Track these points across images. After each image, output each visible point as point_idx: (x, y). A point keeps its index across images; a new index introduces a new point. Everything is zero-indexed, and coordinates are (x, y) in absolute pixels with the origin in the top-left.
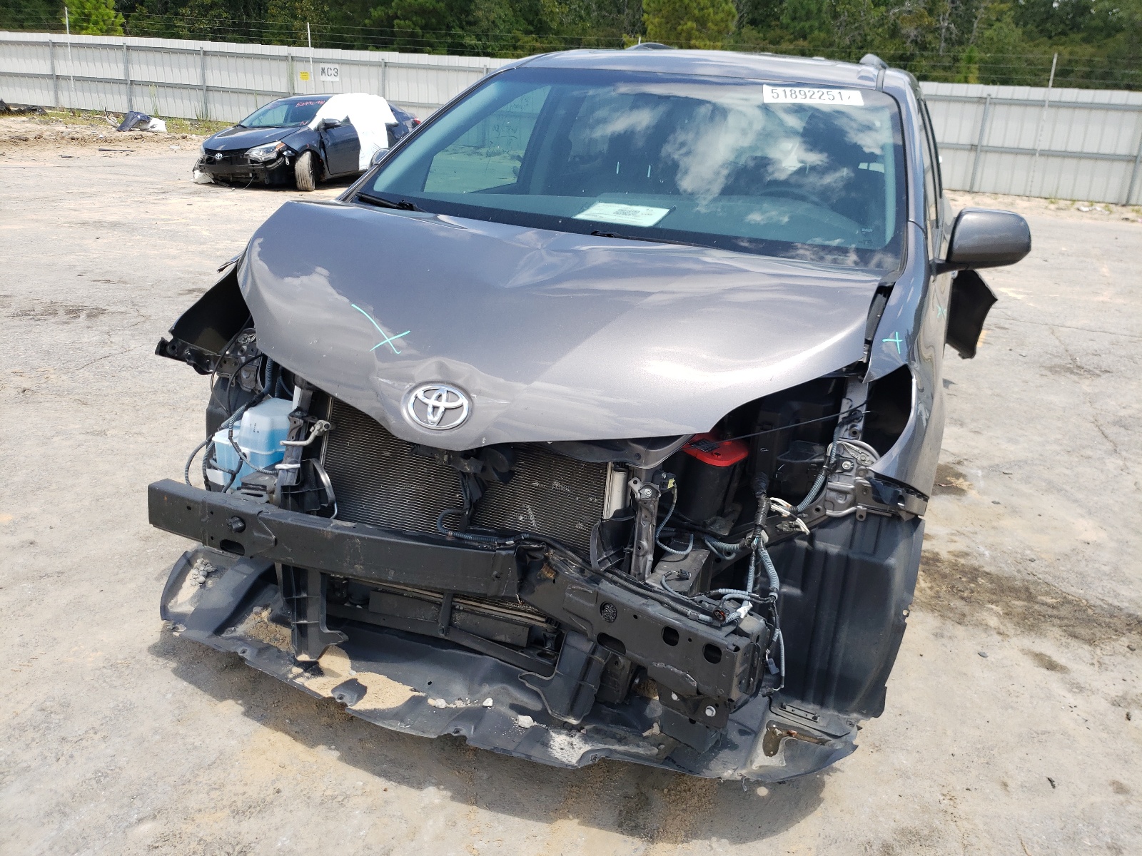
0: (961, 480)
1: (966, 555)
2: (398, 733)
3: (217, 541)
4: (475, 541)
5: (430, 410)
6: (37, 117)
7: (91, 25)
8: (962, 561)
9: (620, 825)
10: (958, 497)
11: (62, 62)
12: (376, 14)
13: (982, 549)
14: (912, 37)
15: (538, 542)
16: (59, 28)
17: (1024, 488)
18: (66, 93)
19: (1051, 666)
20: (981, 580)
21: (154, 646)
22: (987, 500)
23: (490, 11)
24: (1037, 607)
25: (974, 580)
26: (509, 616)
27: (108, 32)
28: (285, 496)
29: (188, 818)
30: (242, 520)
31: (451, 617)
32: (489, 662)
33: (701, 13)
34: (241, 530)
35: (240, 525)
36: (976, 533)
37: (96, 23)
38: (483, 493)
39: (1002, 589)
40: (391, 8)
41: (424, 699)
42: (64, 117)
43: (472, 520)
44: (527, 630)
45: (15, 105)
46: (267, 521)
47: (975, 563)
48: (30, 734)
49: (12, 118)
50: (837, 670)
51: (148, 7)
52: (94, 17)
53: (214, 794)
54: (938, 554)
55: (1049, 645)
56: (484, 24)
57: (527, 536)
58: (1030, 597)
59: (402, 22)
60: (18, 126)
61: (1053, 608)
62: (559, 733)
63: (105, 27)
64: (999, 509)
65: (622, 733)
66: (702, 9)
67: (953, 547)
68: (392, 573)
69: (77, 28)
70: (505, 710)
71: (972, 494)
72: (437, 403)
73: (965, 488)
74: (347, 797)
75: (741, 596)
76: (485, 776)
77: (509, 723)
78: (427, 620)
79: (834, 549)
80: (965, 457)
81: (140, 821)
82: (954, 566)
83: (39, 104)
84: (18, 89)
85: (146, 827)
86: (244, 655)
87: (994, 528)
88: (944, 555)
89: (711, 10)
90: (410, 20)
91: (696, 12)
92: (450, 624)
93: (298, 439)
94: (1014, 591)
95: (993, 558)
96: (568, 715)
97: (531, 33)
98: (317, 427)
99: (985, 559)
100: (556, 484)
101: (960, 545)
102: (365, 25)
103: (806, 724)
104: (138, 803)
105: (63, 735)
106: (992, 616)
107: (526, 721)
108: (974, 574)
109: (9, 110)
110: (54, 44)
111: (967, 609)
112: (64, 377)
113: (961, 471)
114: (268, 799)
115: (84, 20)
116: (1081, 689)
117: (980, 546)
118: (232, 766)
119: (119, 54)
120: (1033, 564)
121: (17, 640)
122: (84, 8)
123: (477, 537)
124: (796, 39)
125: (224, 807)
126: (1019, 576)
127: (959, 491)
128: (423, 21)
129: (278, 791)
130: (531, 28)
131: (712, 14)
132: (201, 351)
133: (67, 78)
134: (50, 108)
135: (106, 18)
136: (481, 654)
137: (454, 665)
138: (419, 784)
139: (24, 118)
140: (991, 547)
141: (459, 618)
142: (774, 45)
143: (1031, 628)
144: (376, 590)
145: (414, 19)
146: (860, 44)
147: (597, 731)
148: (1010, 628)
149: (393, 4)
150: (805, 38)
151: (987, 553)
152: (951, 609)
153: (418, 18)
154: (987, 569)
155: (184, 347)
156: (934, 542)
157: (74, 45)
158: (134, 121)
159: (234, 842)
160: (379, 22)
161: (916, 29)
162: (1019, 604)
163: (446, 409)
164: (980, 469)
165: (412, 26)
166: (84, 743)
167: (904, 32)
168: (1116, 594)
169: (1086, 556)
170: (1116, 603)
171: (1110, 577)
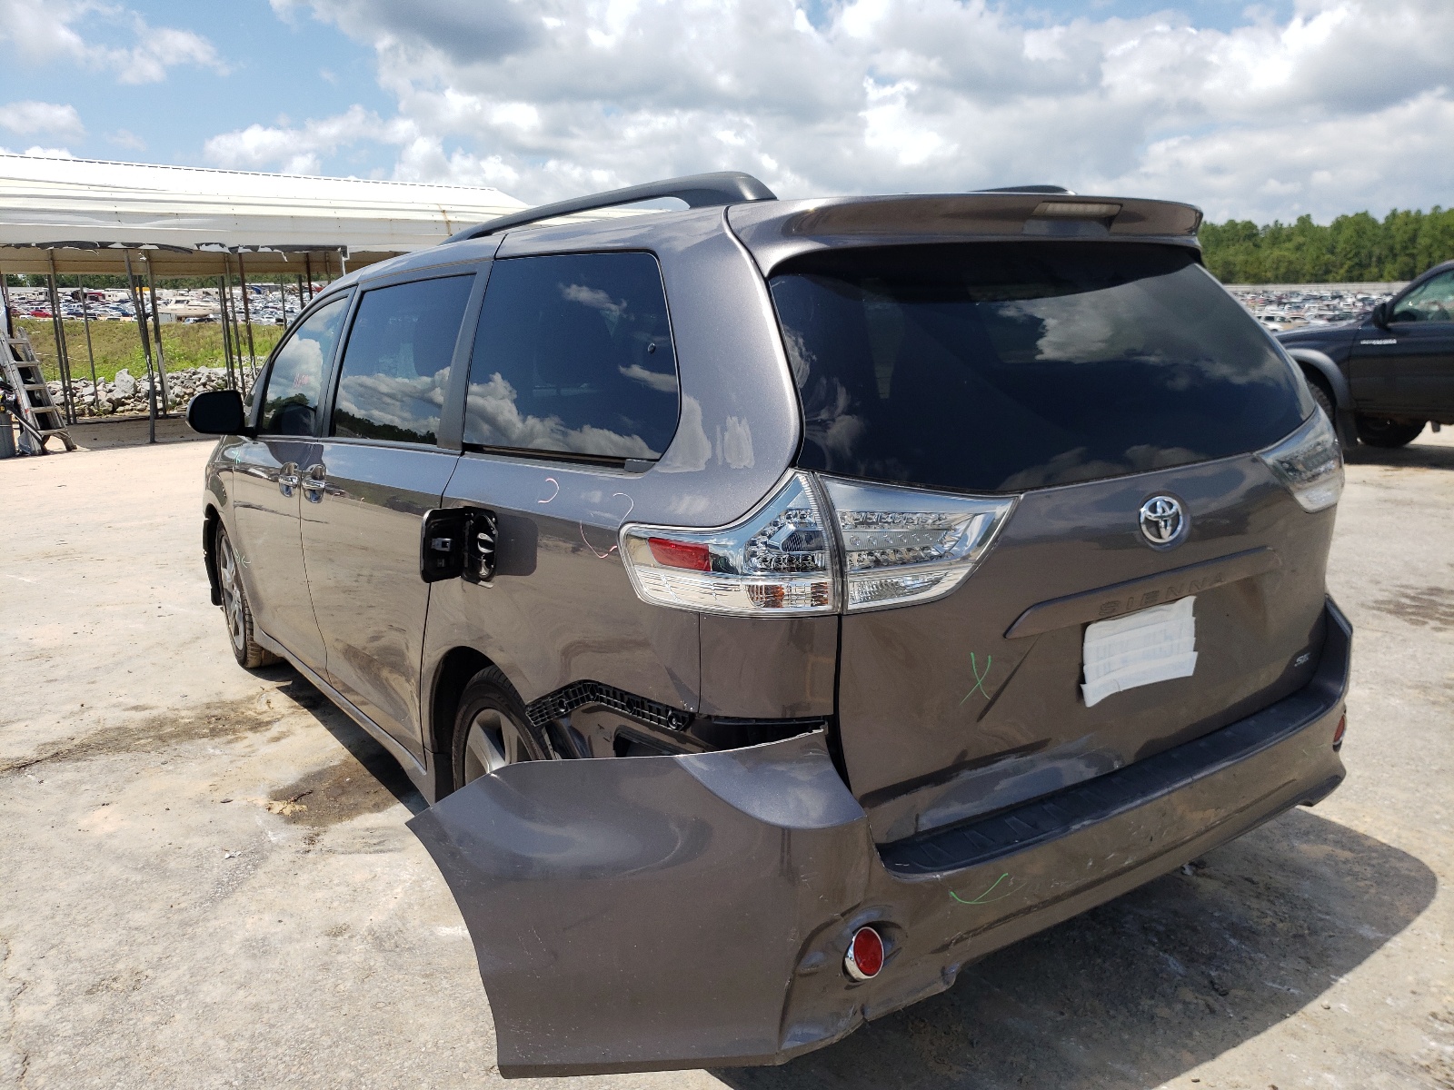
0: (287, 811)
1: (229, 742)
8: (230, 737)
10: (276, 788)
13: (218, 752)
17: (199, 842)
19: (136, 708)
20: (206, 731)
22: (239, 801)
24: (152, 734)
25: (212, 730)
36: (231, 762)
39: (188, 733)
47: (217, 740)
54: (255, 732)
55: (139, 716)
58: (161, 738)
61: (139, 739)
64: (219, 796)
67: (246, 742)
71: (262, 801)
73: (276, 805)
80: (310, 855)
82: (234, 732)
87: (216, 775)
88: (250, 734)
94: (172, 736)
95: (205, 749)
99: (209, 746)
101: (239, 747)
106: (187, 716)
108: (214, 733)
111: (208, 712)
113: (298, 827)
116: (114, 706)
117: (221, 753)
120: (163, 760)
126: (174, 746)
127: (278, 796)
140: (210, 757)
143: (153, 721)
148: (171, 715)
151: (212, 751)
152: (219, 707)
154: (205, 740)
156: (265, 739)
162: (168, 729)
164: (277, 845)
168: (78, 770)
169: (107, 789)
170: (79, 764)
171: (82, 782)
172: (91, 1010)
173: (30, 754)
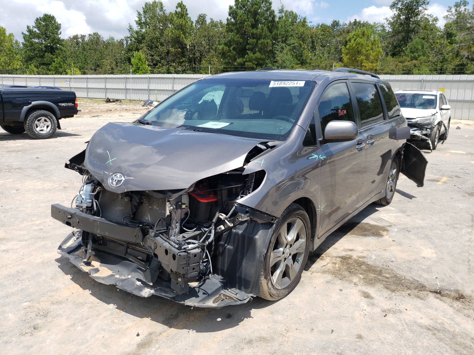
2: (101, 284)
3: (65, 222)
4: (131, 225)
5: (114, 180)
6: (118, 103)
7: (140, 71)
9: (163, 322)
11: (129, 84)
12: (239, 61)
14: (466, 56)
15: (149, 226)
16: (129, 73)
17: (412, 237)
18: (129, 95)
19: (367, 296)
21: (57, 259)
23: (283, 57)
24: (380, 277)
26: (143, 251)
27: (145, 73)
28: (87, 210)
29: (39, 303)
30: (71, 215)
31: (127, 250)
32: (135, 265)
33: (367, 53)
34: (70, 218)
35: (70, 216)
36: (375, 250)
37: (141, 70)
38: (136, 210)
39: (370, 270)
40: (245, 58)
41: (114, 275)
42: (127, 102)
43: (133, 219)
44: (146, 255)
45: (113, 99)
46: (77, 216)
48: (11, 277)
49: (110, 103)
50: (243, 276)
51: (162, 64)
52: (141, 68)
53: (49, 298)
56: (280, 62)
57: (146, 224)
58: (380, 274)
59: (248, 63)
60: (112, 106)
61: (387, 278)
62: (148, 288)
63: (144, 71)
64: (393, 243)
65: (167, 290)
66: (367, 51)
68: (107, 233)
69: (135, 72)
70: (134, 280)
71: (386, 237)
72: (116, 179)
73: (384, 235)
74: (86, 303)
75: (195, 242)
76: (131, 303)
77: (134, 283)
78: (120, 251)
79: (240, 232)
81: (26, 302)
83: (119, 99)
84: (114, 94)
85: (26, 304)
86: (71, 259)
87: (385, 249)
89: (371, 51)
90: (251, 62)
91: (365, 52)
92: (126, 252)
93: (92, 192)
94: (375, 271)
95: (375, 259)
96: (150, 282)
97: (299, 64)
98: (98, 189)
100: (155, 207)
102: (235, 65)
103: (233, 295)
104: (28, 297)
105: (19, 278)
107: (139, 283)
109: (110, 101)
110: (127, 78)
112: (78, 184)
113: (388, 229)
114: (63, 301)
115: (138, 70)
116: (373, 305)
118: (59, 292)
119: (147, 80)
120: (391, 263)
121: (22, 254)
122: (138, 65)
123: (131, 223)
124: (412, 60)
125: (50, 301)
126: (381, 266)
128: (257, 62)
129: (67, 300)
130: (299, 62)
131: (371, 53)
132: (82, 168)
133: (130, 89)
134: (123, 100)
135: (145, 68)
136: (134, 262)
137: (126, 266)
138: (108, 303)
139: (114, 103)
140: (378, 256)
141: (129, 250)
142: (402, 63)
143: (371, 284)
144: (110, 241)
145: (253, 62)
146: (442, 60)
147: (160, 289)
148: (361, 283)
149: (245, 57)
150: (416, 59)
151: (374, 257)
153: (255, 61)
154: (369, 263)
155: (75, 166)
157: (133, 78)
158: (148, 103)
159: (47, 310)
160: (239, 64)
161: (468, 52)
162: (372, 276)
163: (118, 181)
165: (252, 64)
166: (23, 281)
167: (462, 54)
168: (421, 276)
169: (419, 262)
170: (418, 279)
171: (424, 270)
172: (458, 226)
173: (431, 296)
